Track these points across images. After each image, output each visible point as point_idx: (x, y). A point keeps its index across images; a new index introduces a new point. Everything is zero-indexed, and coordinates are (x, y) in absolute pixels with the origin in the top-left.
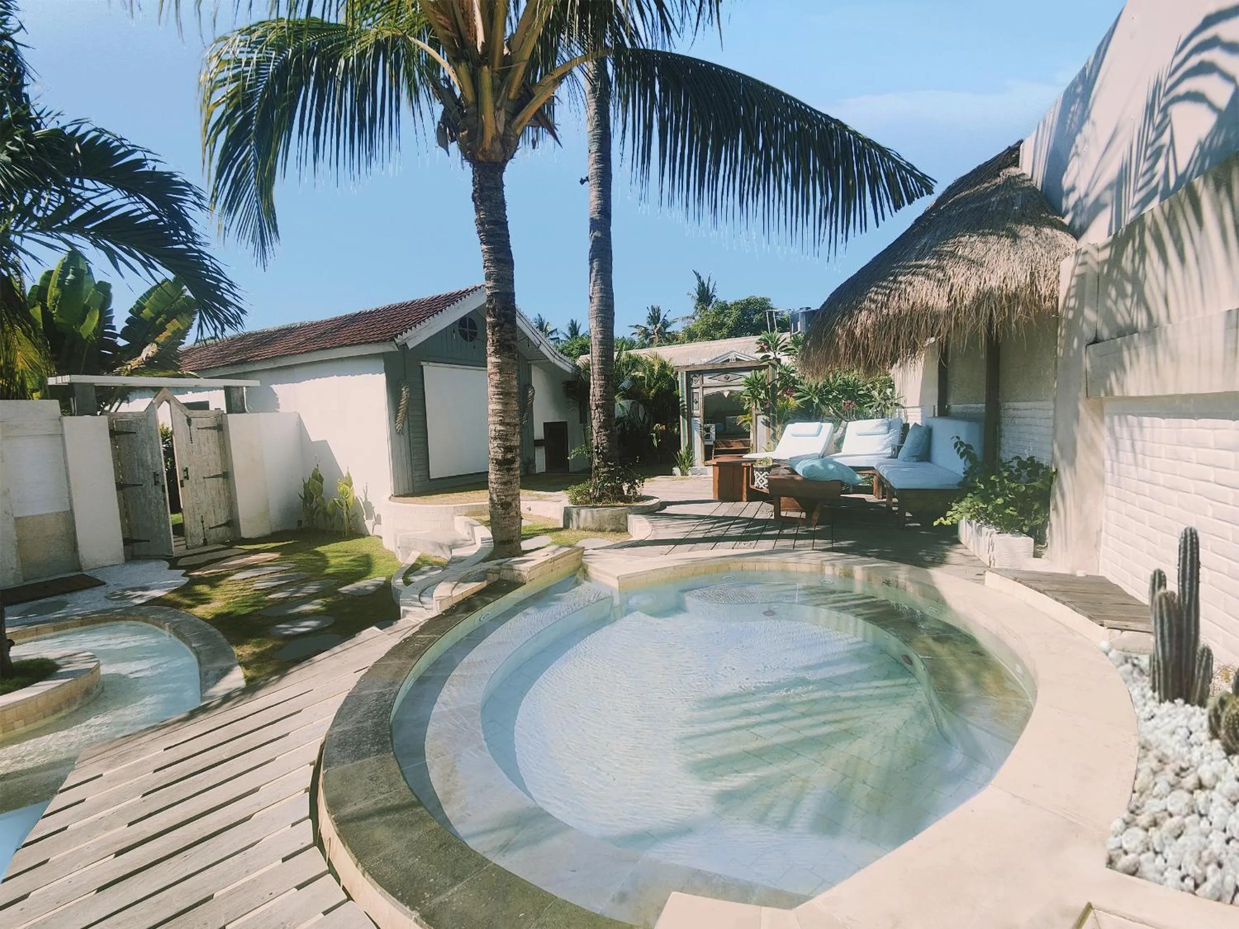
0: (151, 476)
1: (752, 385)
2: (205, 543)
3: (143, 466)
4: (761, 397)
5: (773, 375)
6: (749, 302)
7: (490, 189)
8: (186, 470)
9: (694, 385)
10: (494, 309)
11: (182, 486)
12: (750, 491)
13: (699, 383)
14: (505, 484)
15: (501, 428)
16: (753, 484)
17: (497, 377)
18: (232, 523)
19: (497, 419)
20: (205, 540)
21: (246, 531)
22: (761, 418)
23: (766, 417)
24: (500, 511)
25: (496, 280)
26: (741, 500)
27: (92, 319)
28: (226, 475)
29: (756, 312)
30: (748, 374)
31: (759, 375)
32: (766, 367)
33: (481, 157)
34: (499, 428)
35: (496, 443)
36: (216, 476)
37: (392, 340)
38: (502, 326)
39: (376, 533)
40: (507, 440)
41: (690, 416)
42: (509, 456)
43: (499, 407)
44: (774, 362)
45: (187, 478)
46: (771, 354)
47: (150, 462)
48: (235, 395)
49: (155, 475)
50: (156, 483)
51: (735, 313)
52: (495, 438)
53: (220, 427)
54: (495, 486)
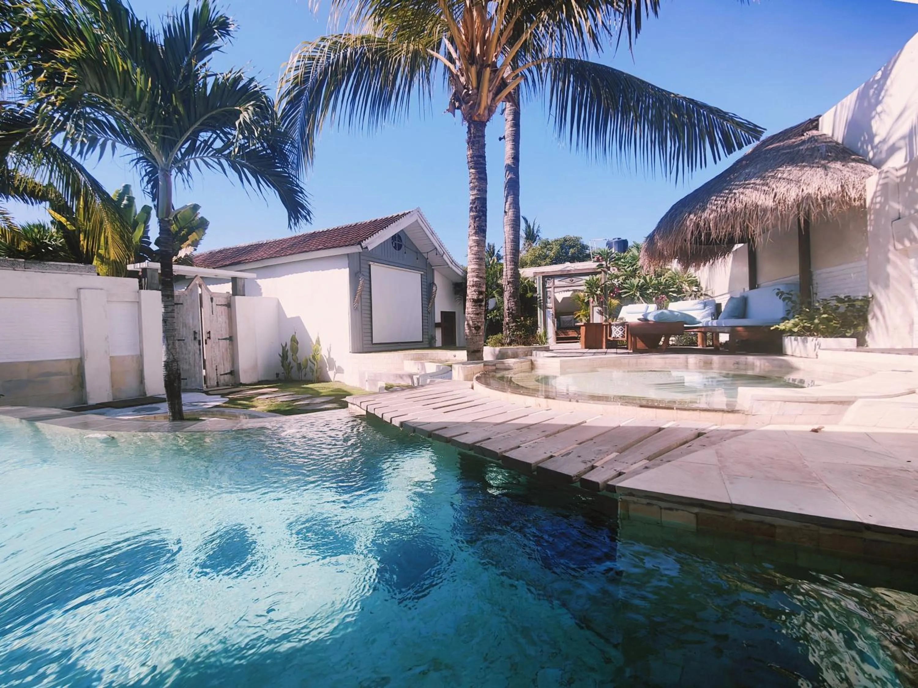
0: (192, 333)
1: (591, 285)
2: (218, 385)
3: (186, 326)
4: (598, 292)
5: (605, 278)
6: (565, 240)
7: (479, 136)
8: (209, 333)
9: (547, 286)
10: (476, 208)
11: (206, 343)
12: (607, 340)
13: (551, 284)
14: (477, 314)
15: (477, 279)
16: (610, 336)
17: (476, 248)
18: (233, 373)
19: (474, 274)
20: (217, 383)
21: (243, 379)
22: (596, 309)
23: (600, 308)
24: (474, 331)
25: (478, 190)
26: (602, 348)
27: (140, 231)
28: (231, 339)
29: (571, 247)
30: (587, 278)
31: (595, 278)
32: (600, 273)
33: (476, 119)
34: (475, 279)
35: (473, 289)
36: (226, 339)
37: (359, 243)
38: (480, 217)
39: (336, 379)
40: (480, 287)
41: (545, 308)
42: (481, 297)
43: (476, 267)
44: (606, 269)
45: (209, 338)
46: (604, 263)
47: (191, 325)
48: (240, 283)
49: (195, 333)
50: (195, 338)
51: (556, 248)
52: (473, 286)
53: (229, 305)
54: (472, 316)
